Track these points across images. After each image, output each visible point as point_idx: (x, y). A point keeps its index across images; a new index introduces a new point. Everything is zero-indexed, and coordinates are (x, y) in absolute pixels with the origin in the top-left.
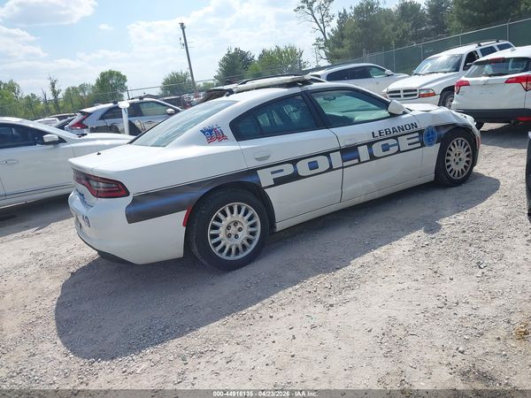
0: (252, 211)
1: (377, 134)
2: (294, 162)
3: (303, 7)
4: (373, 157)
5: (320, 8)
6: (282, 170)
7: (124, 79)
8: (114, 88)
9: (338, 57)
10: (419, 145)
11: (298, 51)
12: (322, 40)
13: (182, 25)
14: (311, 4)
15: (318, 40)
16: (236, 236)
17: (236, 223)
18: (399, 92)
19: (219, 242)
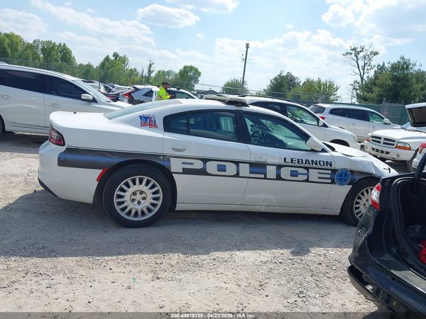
0: (158, 187)
1: (288, 160)
2: (205, 160)
3: (351, 54)
4: (279, 178)
5: (365, 58)
6: (192, 164)
7: (199, 74)
8: (191, 78)
9: (366, 100)
10: (330, 181)
11: (335, 86)
12: (358, 83)
13: (248, 45)
14: (359, 53)
15: (355, 82)
16: (139, 203)
17: (142, 192)
18: (380, 138)
19: (123, 203)
